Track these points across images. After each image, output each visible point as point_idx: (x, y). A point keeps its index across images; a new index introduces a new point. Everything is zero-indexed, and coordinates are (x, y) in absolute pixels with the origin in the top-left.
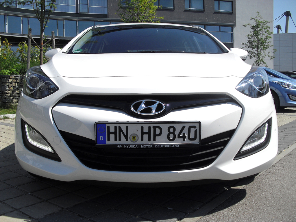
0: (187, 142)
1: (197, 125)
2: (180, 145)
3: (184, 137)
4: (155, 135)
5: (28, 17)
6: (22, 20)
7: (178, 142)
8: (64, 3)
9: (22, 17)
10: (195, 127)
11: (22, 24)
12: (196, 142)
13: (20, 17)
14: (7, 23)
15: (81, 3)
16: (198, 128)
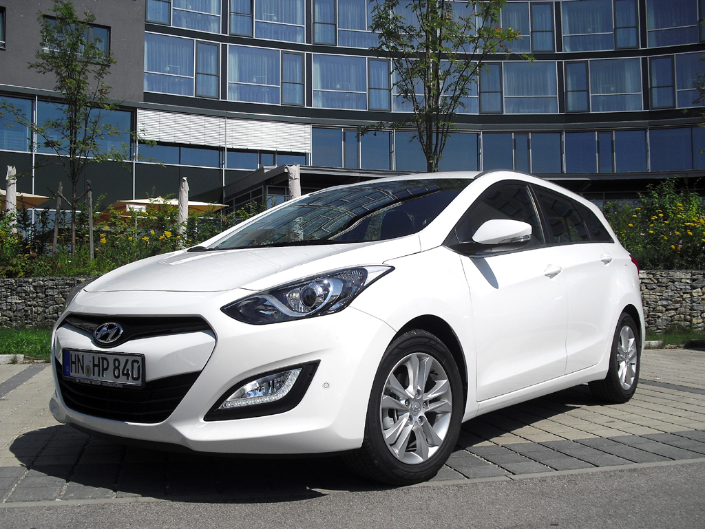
0: (130, 382)
1: (139, 359)
2: (123, 385)
3: (127, 375)
4: (104, 369)
5: (528, 132)
6: (515, 140)
7: (122, 381)
8: (612, 89)
9: (515, 132)
10: (137, 362)
11: (515, 149)
12: (139, 382)
13: (511, 132)
14: (481, 151)
15: (654, 84)
16: (140, 363)
